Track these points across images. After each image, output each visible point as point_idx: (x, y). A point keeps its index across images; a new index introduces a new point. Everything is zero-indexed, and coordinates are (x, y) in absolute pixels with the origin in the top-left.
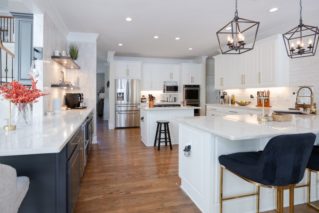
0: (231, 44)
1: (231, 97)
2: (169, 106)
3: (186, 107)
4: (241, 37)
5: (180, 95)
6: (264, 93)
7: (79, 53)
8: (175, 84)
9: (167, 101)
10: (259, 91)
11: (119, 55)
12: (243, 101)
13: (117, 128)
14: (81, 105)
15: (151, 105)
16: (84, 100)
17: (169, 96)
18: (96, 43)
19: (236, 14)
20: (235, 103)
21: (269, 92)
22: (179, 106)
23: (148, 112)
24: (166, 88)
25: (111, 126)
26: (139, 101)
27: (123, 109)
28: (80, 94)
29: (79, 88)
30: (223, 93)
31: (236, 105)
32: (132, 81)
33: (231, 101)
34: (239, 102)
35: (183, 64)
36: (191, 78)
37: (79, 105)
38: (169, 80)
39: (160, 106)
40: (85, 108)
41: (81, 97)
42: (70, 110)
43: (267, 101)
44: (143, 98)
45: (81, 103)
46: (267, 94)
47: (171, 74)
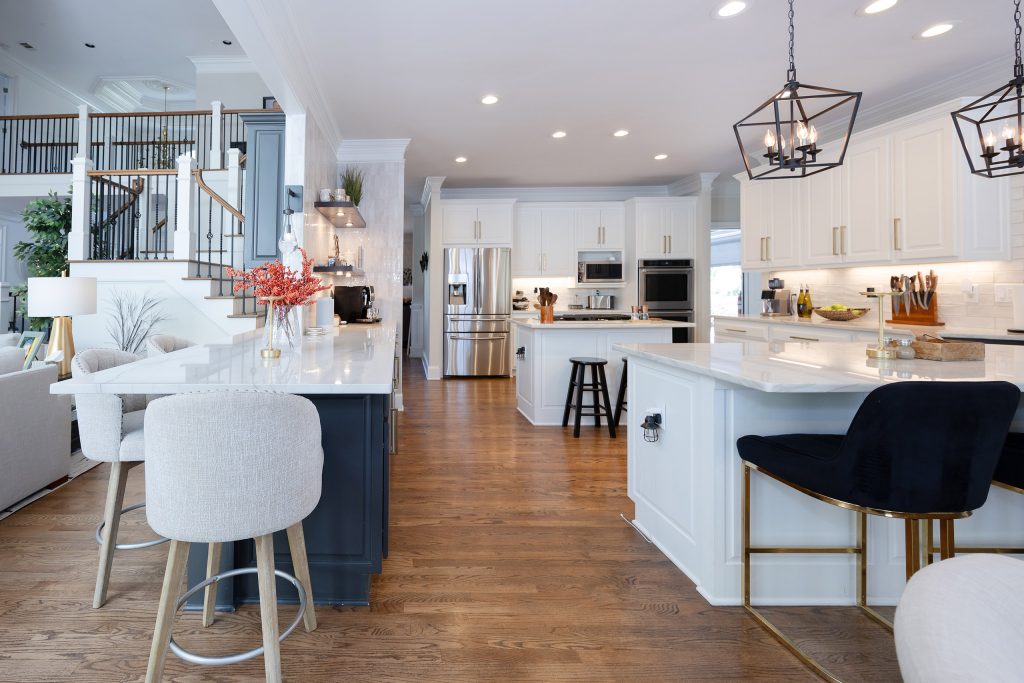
0: (776, 154)
1: (798, 293)
2: (596, 319)
3: (648, 323)
4: (805, 135)
5: (630, 290)
6: (917, 281)
7: (363, 189)
8: (612, 259)
9: (589, 308)
10: (899, 276)
11: (455, 186)
12: (838, 306)
13: (446, 378)
14: (369, 315)
15: (546, 317)
16: (375, 304)
17: (594, 292)
18: (403, 161)
19: (791, 73)
20: (810, 312)
21: (932, 279)
22: (627, 318)
23: (537, 335)
24: (584, 270)
25: (433, 372)
26: (505, 306)
27: (461, 327)
28: (367, 289)
29: (361, 275)
30: (770, 281)
31: (816, 318)
32: (488, 252)
33: (799, 305)
34: (827, 308)
35: (637, 199)
36: (662, 239)
37: (364, 315)
38: (596, 247)
39: (568, 318)
40: (378, 321)
41: (369, 296)
42: (345, 326)
43: (925, 307)
44: (519, 297)
45: (369, 310)
46: (928, 284)
47: (601, 232)
